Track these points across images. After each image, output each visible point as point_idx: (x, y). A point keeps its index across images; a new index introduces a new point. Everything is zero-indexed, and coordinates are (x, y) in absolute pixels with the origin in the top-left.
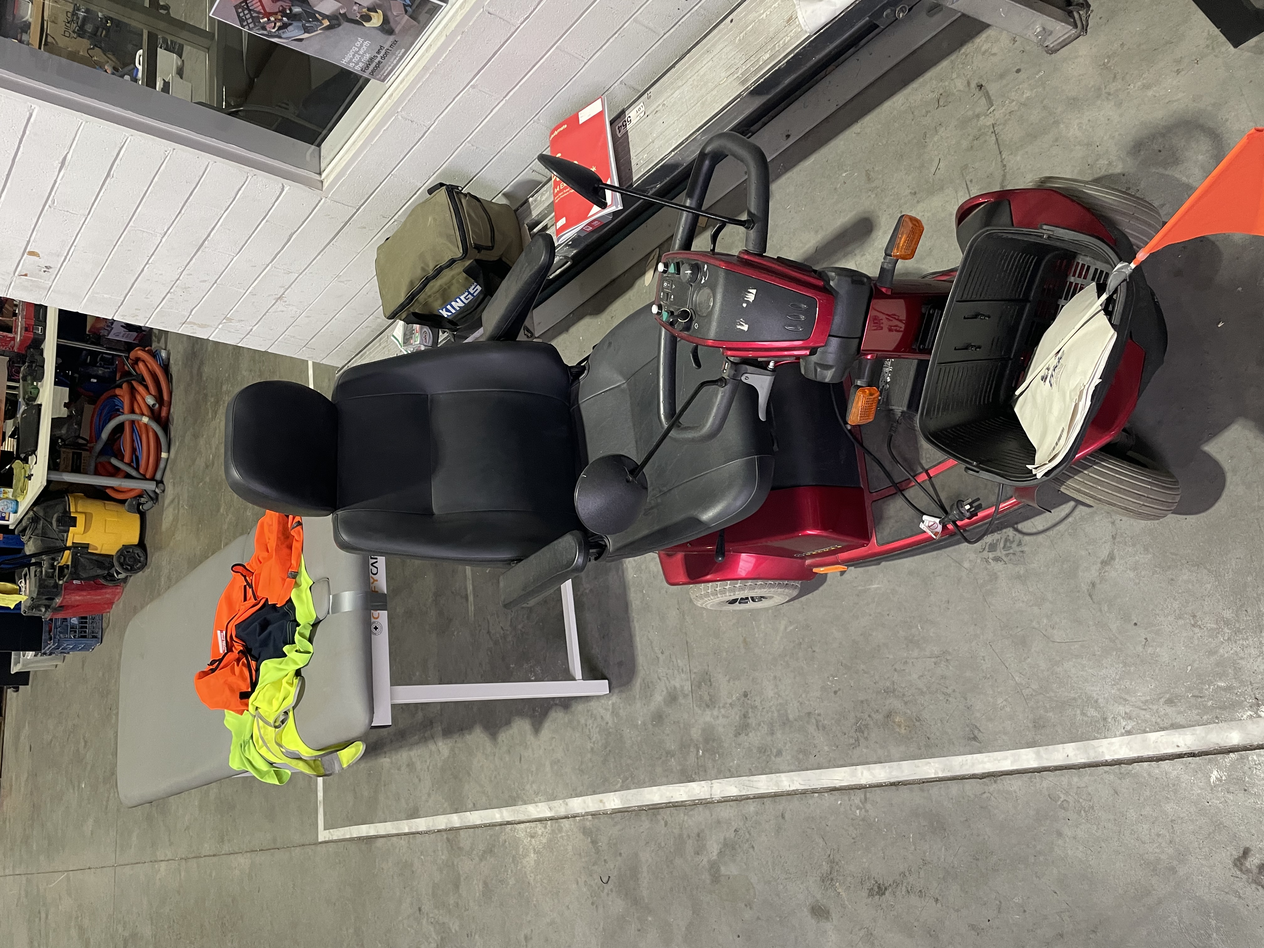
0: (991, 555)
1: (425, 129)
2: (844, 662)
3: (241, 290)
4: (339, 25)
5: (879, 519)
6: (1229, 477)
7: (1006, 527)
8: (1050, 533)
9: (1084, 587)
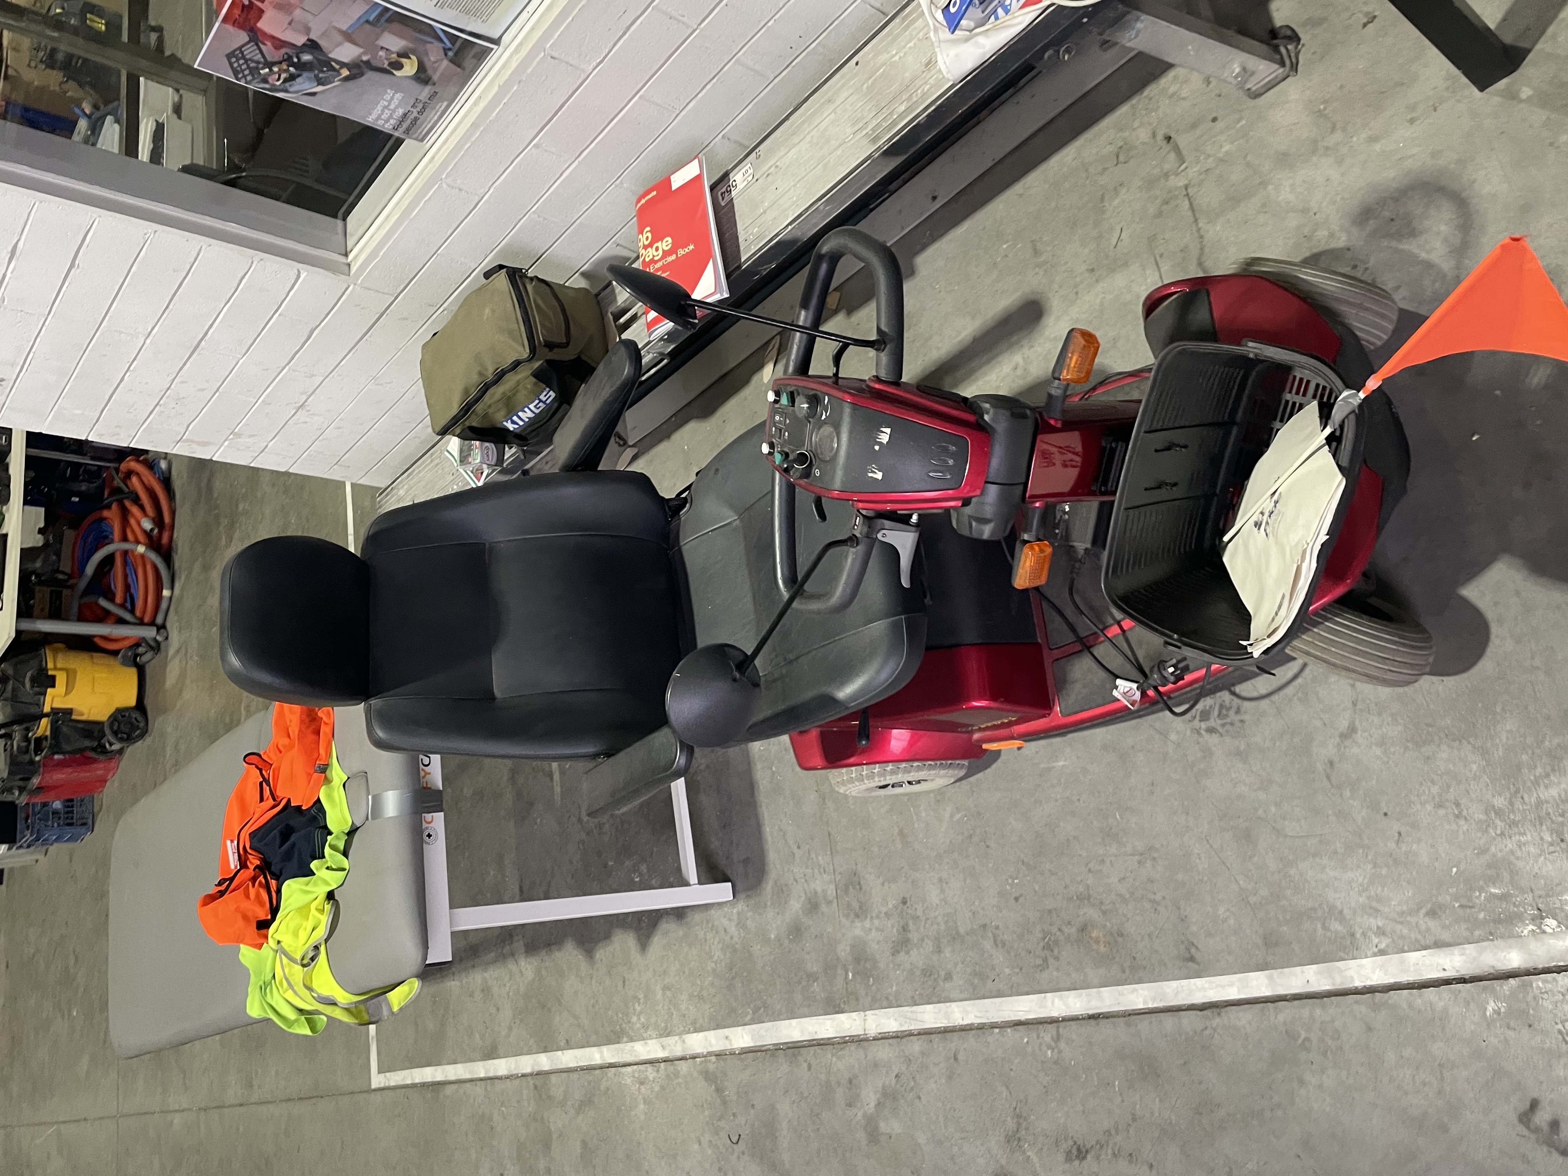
0: (1203, 725)
1: (477, 199)
2: (1026, 860)
3: (252, 399)
4: (362, 74)
5: (1062, 683)
6: (1494, 629)
7: (1221, 690)
8: (1275, 698)
9: (1320, 767)
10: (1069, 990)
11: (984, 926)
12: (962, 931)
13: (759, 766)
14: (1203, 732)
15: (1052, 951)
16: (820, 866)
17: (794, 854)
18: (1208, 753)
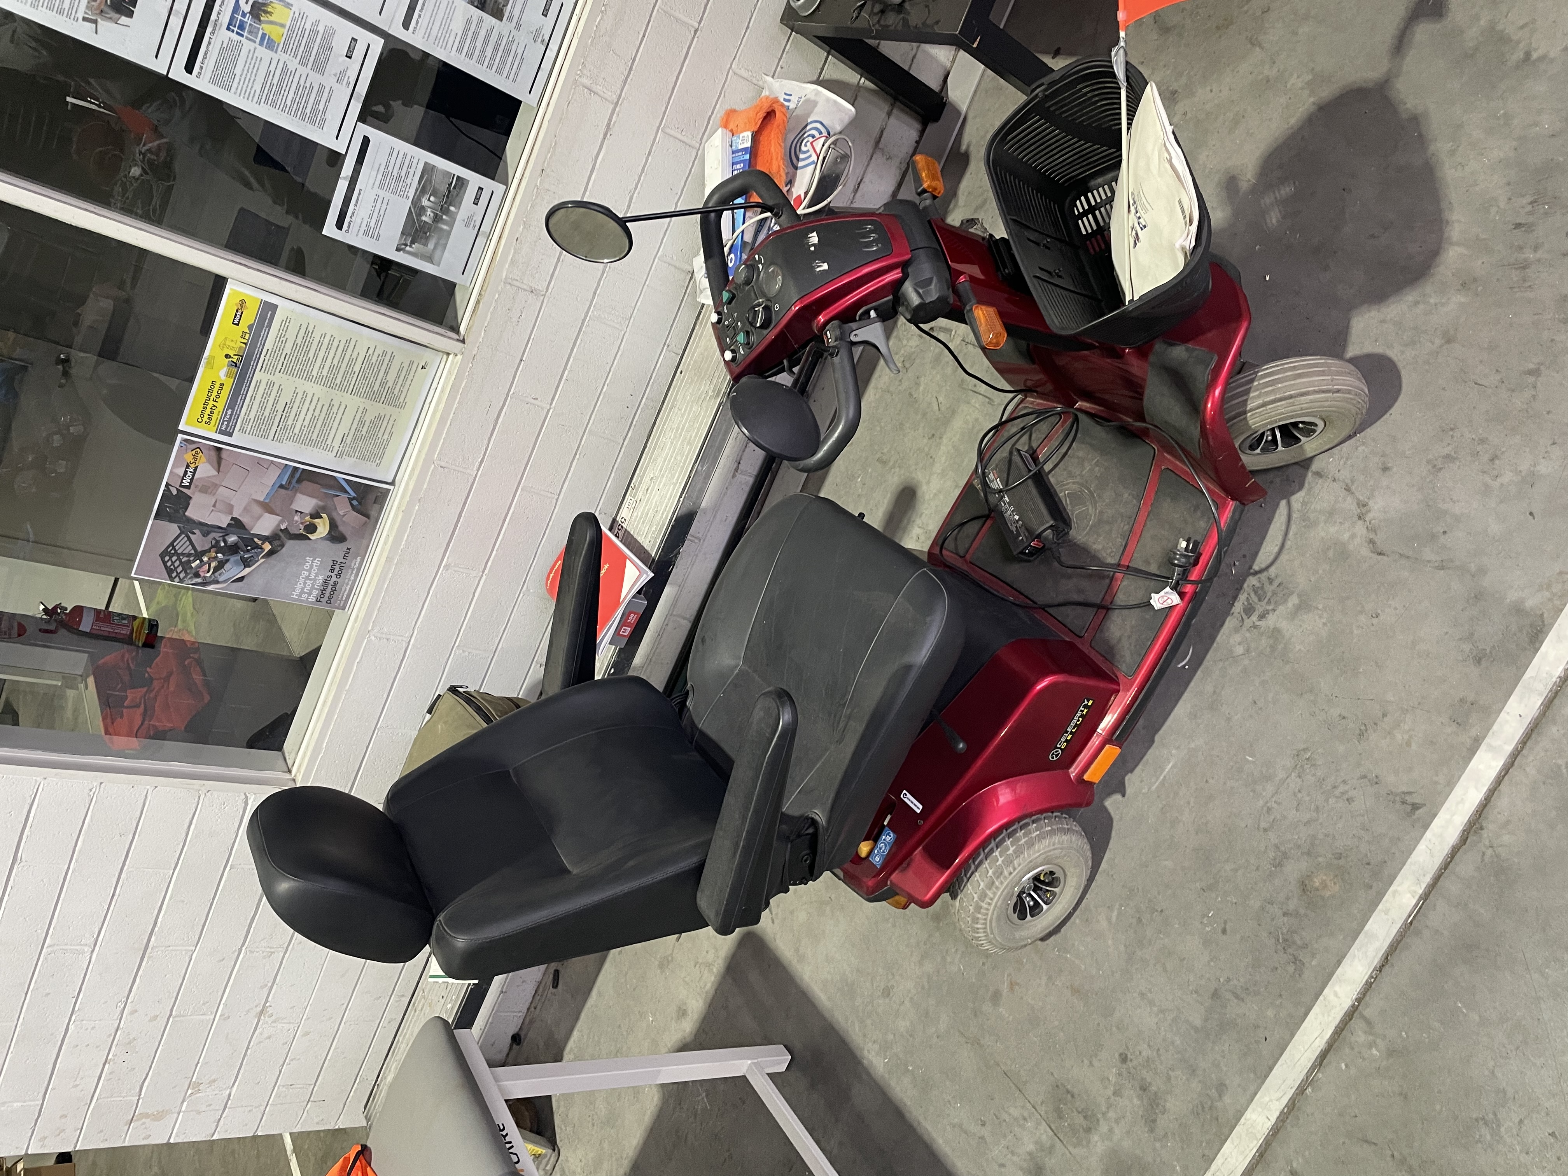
0: (1254, 618)
1: (404, 645)
2: (1204, 885)
3: (208, 1017)
4: (282, 546)
5: (1110, 653)
7: (1244, 580)
8: (1288, 544)
10: (1339, 963)
11: (1216, 995)
12: (1198, 1023)
13: (893, 1083)
14: (1258, 623)
15: (1294, 943)
16: (1016, 1119)
17: (982, 1138)
18: (1276, 633)
